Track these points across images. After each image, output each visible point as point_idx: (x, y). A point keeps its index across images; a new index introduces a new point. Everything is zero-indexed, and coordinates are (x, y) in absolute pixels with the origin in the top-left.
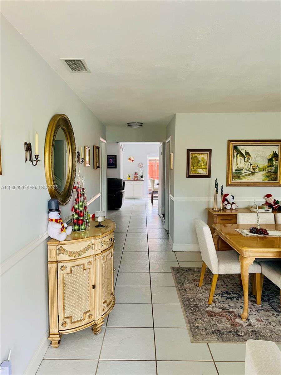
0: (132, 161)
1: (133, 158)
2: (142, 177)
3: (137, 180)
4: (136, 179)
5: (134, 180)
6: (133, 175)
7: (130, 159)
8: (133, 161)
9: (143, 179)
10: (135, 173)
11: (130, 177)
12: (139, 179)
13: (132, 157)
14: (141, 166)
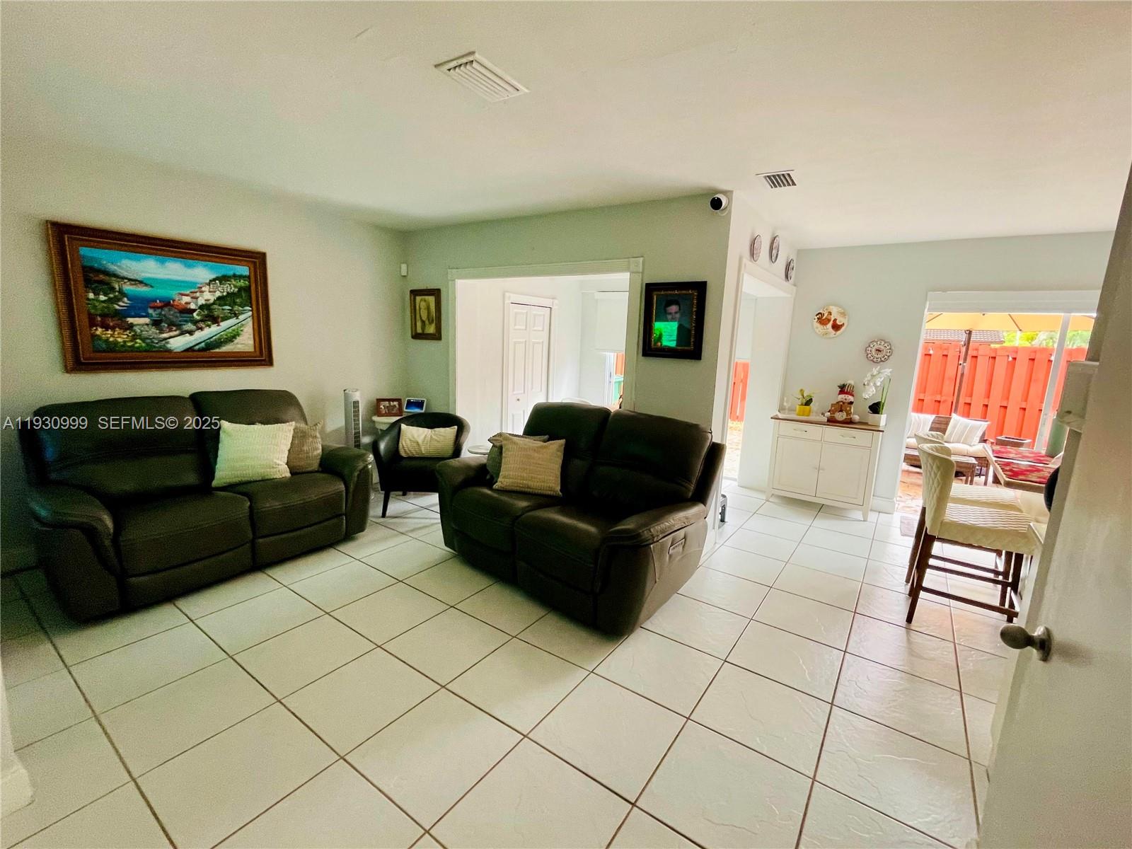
0: (831, 330)
1: (843, 314)
2: (876, 408)
3: (849, 422)
4: (840, 416)
5: (832, 421)
6: (826, 397)
7: (822, 320)
8: (836, 327)
9: (883, 419)
10: (843, 389)
11: (808, 403)
12: (856, 418)
13: (834, 310)
14: (878, 353)
